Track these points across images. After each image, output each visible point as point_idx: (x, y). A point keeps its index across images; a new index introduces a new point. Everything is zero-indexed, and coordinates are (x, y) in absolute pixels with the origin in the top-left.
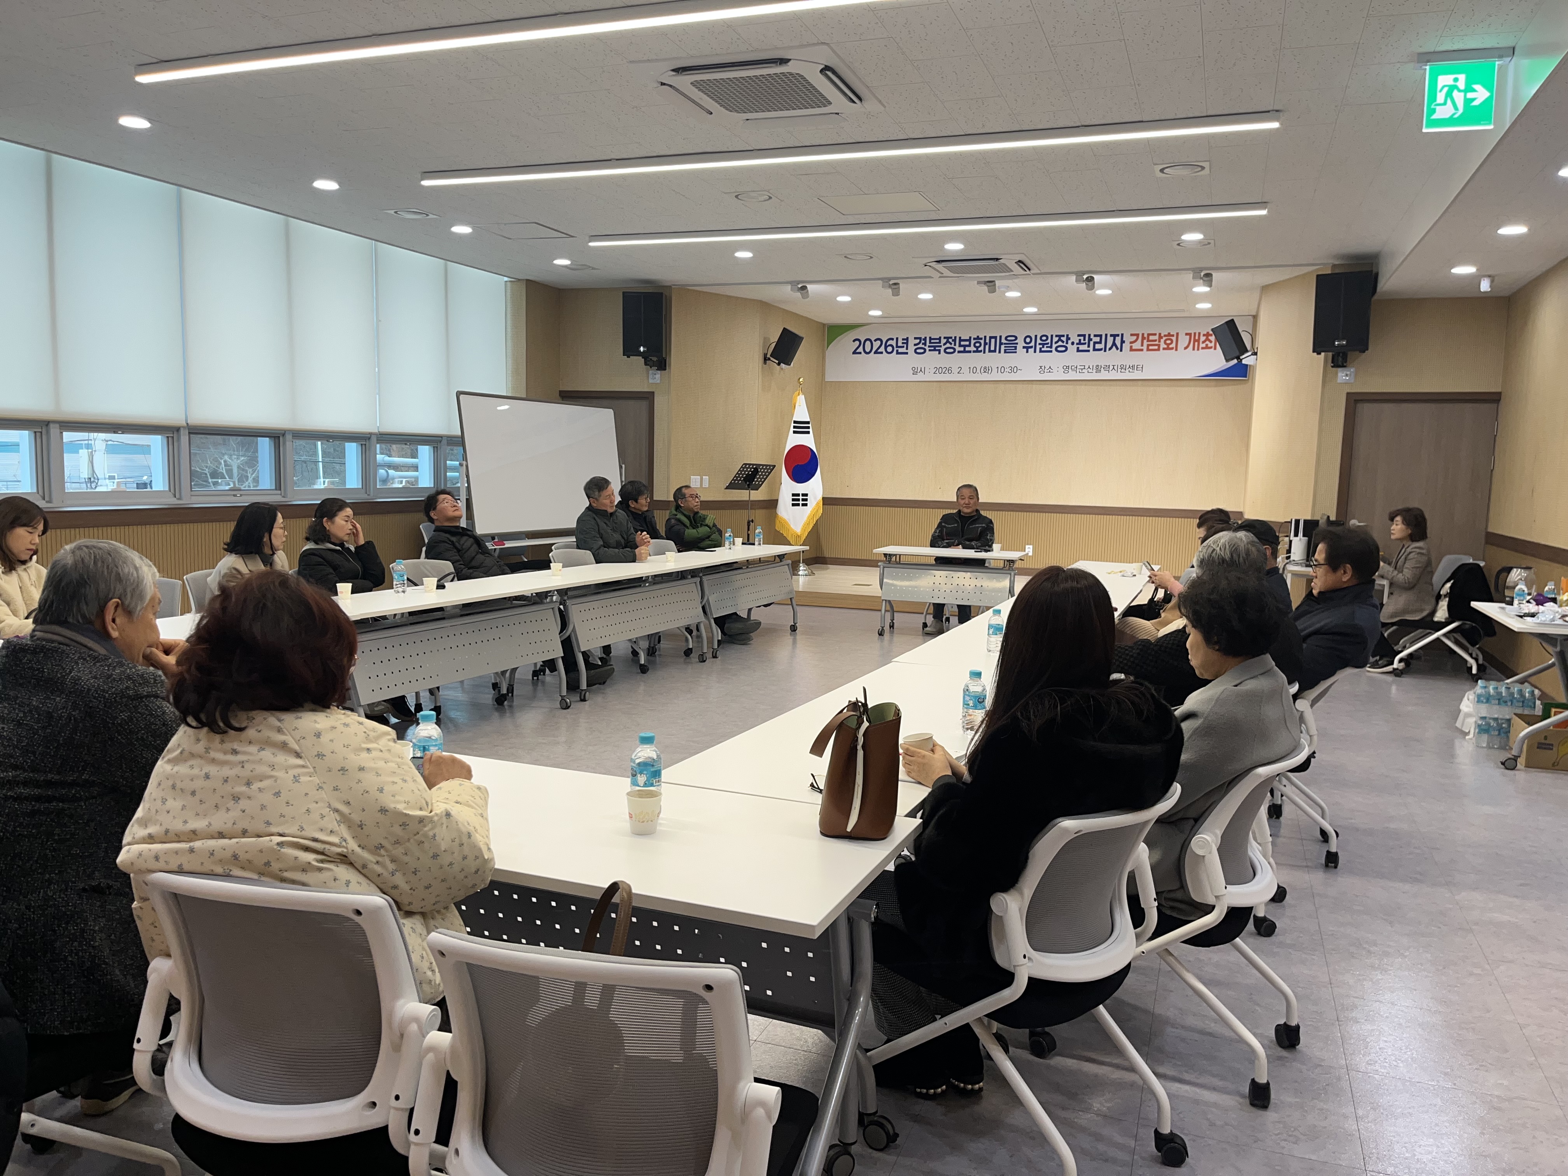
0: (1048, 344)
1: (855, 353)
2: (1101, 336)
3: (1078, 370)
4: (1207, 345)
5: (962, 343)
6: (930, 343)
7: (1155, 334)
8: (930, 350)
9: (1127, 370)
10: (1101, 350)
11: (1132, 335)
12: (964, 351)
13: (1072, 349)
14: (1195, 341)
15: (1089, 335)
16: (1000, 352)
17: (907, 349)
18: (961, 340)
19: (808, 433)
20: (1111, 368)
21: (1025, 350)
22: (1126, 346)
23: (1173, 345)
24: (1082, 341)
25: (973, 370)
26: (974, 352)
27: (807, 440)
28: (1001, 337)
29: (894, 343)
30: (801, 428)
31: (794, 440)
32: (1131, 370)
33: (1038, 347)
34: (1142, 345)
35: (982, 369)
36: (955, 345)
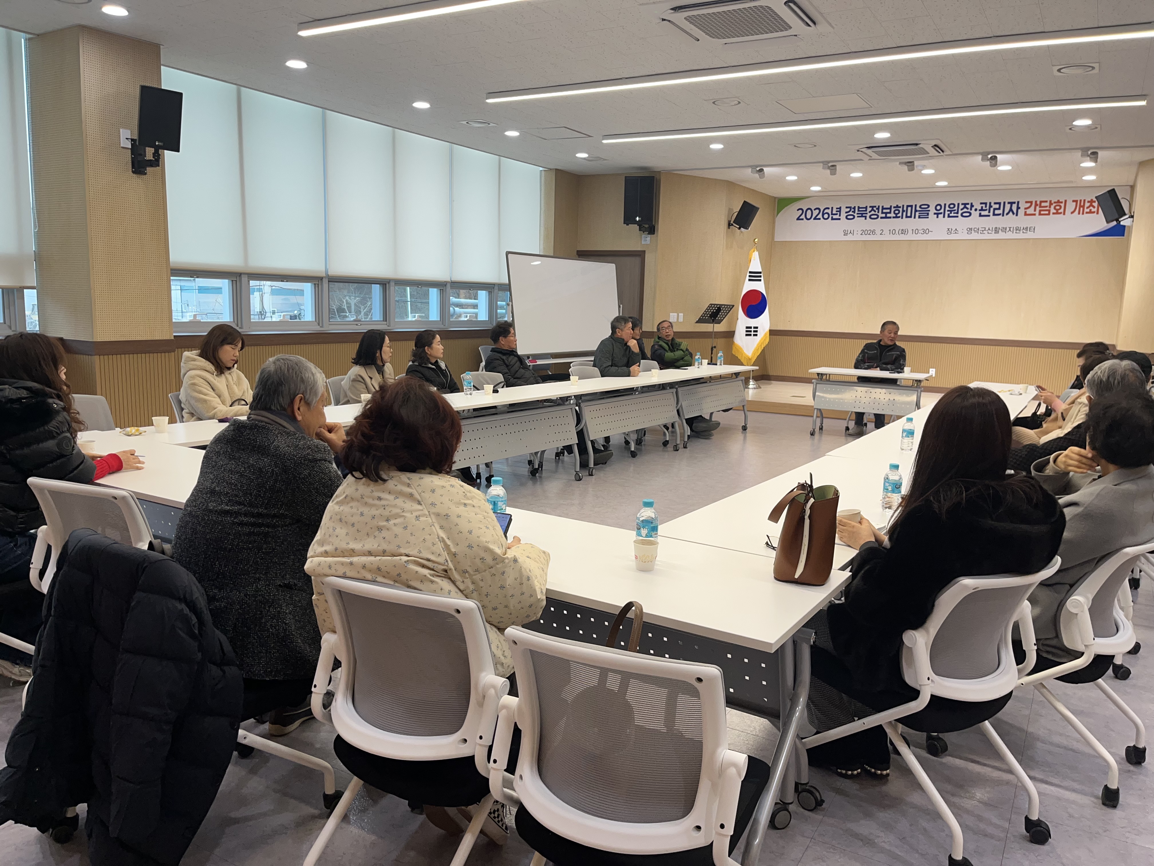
0: (955, 210)
1: (798, 219)
2: (999, 204)
3: (979, 232)
4: (1091, 210)
5: (884, 211)
6: (859, 211)
7: (1046, 202)
8: (858, 217)
9: (1021, 232)
10: (999, 215)
11: (1027, 202)
12: (886, 217)
13: (975, 214)
14: (1080, 206)
15: (990, 203)
16: (915, 218)
17: (840, 216)
18: (883, 208)
19: (760, 280)
20: (1008, 229)
21: (936, 215)
22: (1021, 212)
23: (1062, 210)
24: (984, 208)
25: (893, 232)
26: (894, 217)
27: (760, 286)
28: (916, 206)
29: (829, 211)
30: (755, 276)
31: (749, 286)
32: (1025, 231)
33: (947, 213)
34: (1035, 210)
35: (900, 231)
36: (878, 212)
